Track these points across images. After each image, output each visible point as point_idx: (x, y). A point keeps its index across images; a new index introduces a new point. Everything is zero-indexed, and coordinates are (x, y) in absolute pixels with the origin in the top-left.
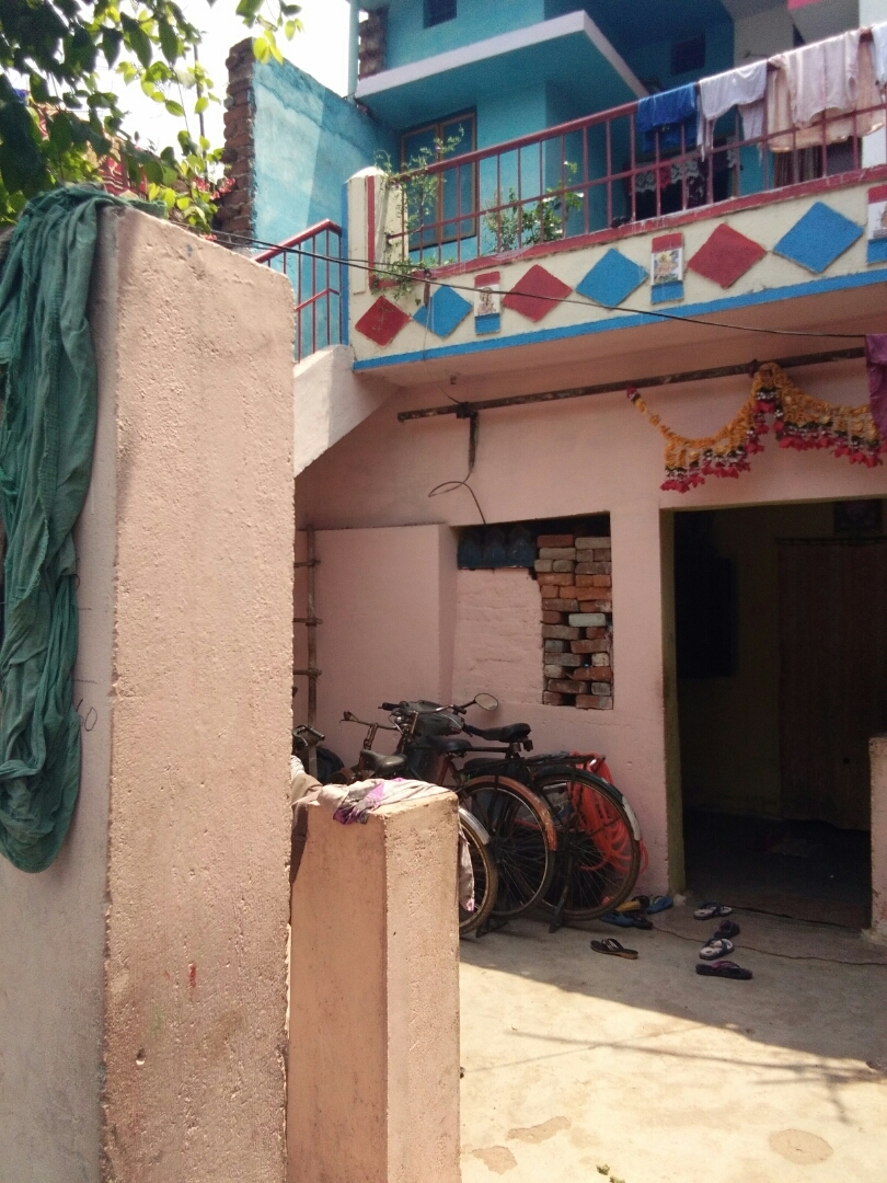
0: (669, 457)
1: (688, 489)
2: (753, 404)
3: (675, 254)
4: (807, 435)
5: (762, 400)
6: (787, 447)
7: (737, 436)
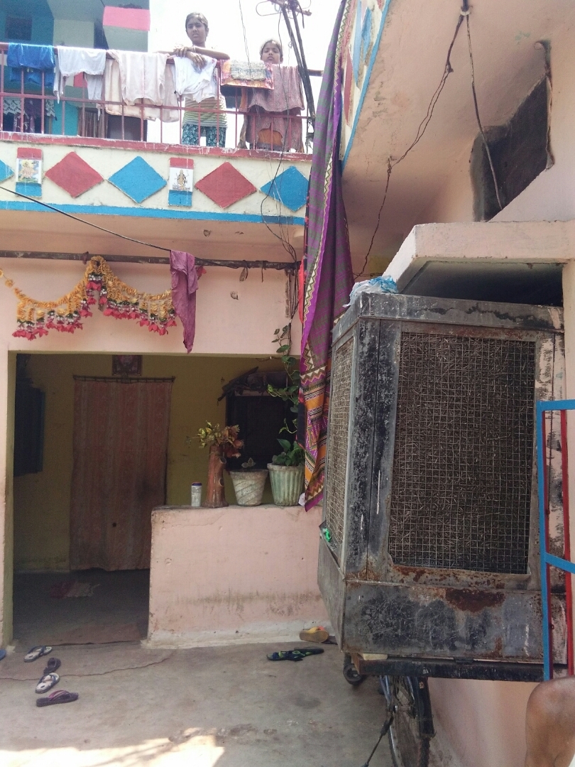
0: (20, 312)
1: (35, 338)
2: (86, 283)
3: (36, 164)
4: (122, 309)
5: (93, 281)
6: (108, 315)
7: (73, 304)
